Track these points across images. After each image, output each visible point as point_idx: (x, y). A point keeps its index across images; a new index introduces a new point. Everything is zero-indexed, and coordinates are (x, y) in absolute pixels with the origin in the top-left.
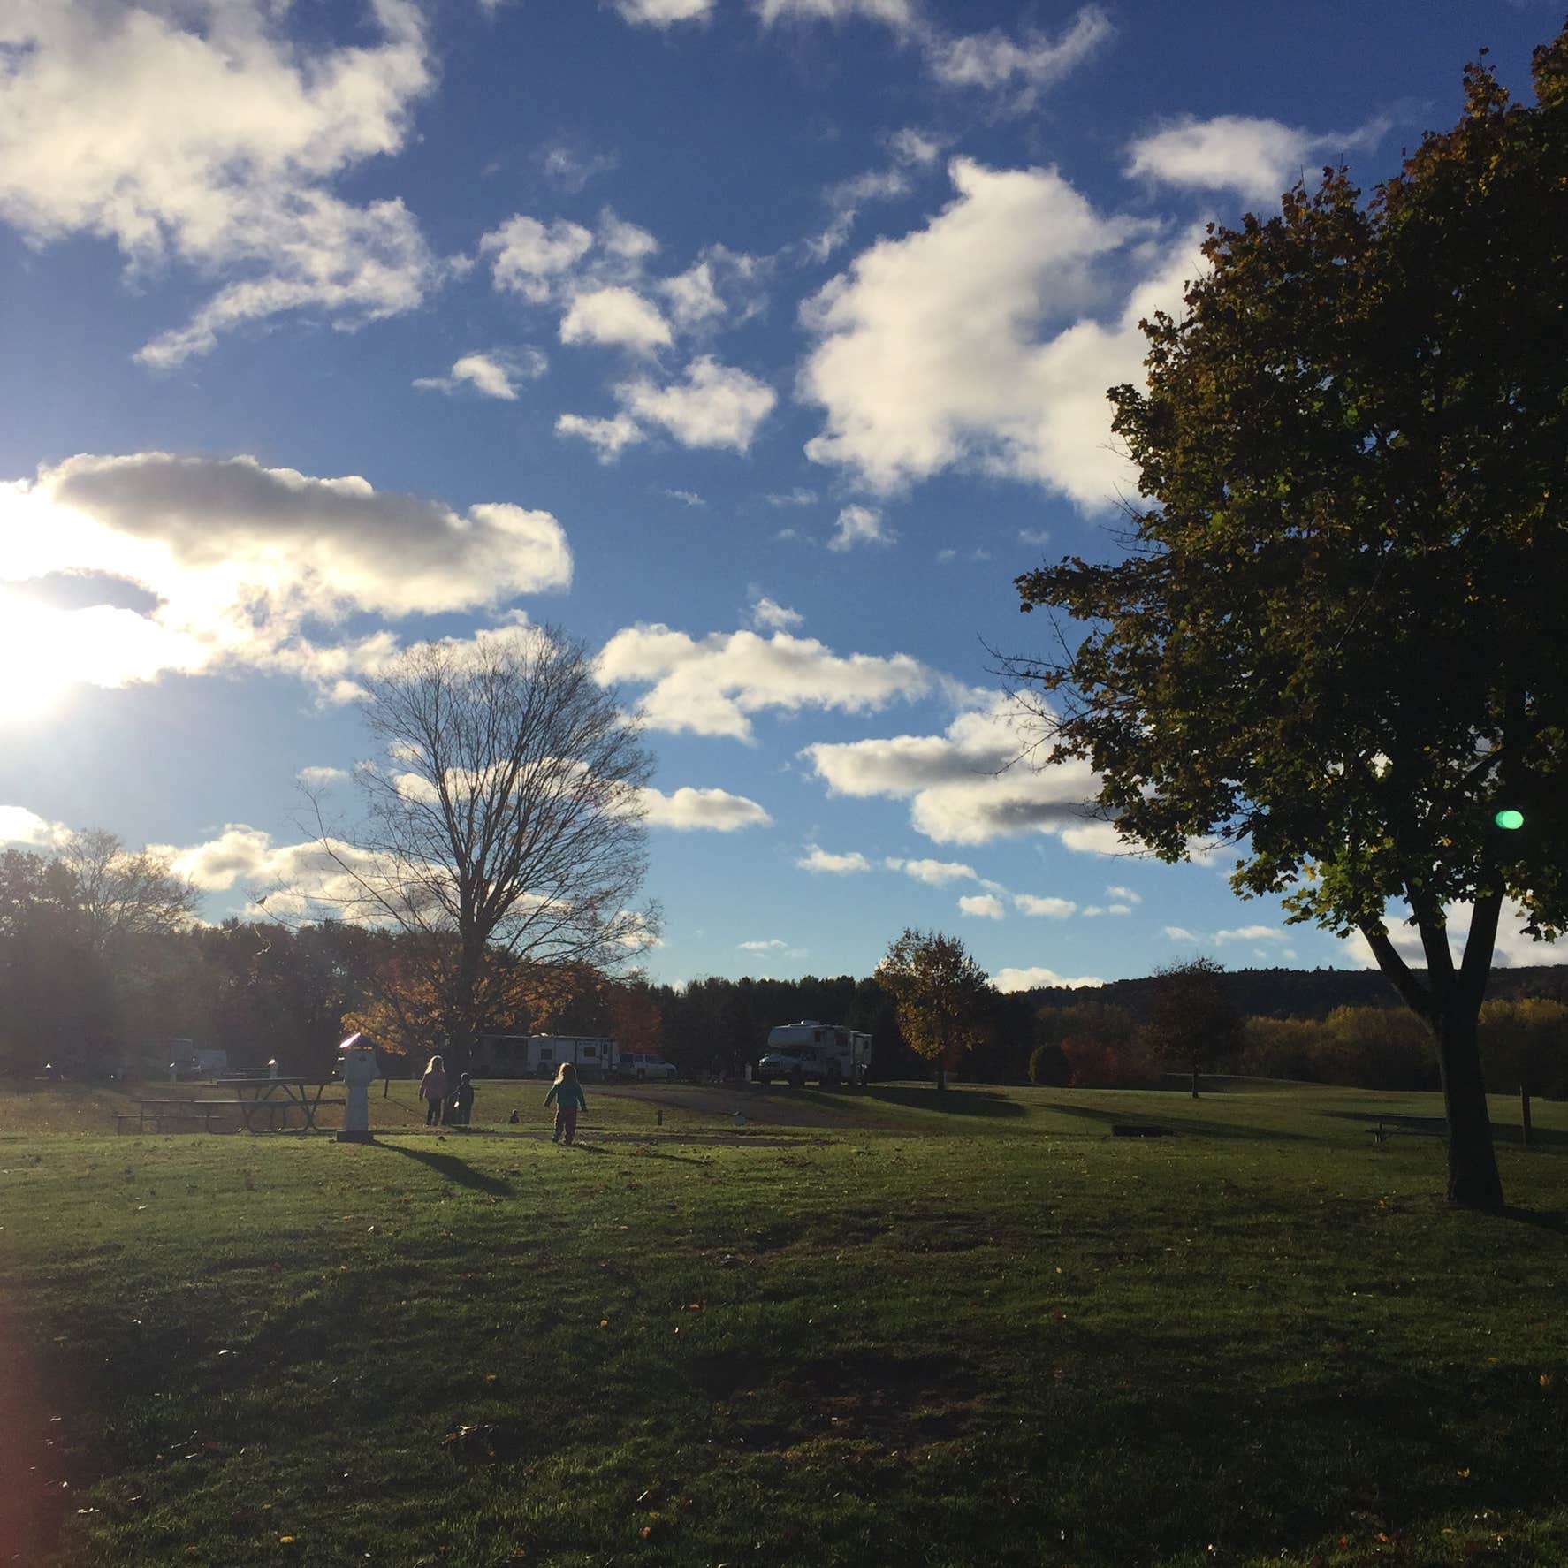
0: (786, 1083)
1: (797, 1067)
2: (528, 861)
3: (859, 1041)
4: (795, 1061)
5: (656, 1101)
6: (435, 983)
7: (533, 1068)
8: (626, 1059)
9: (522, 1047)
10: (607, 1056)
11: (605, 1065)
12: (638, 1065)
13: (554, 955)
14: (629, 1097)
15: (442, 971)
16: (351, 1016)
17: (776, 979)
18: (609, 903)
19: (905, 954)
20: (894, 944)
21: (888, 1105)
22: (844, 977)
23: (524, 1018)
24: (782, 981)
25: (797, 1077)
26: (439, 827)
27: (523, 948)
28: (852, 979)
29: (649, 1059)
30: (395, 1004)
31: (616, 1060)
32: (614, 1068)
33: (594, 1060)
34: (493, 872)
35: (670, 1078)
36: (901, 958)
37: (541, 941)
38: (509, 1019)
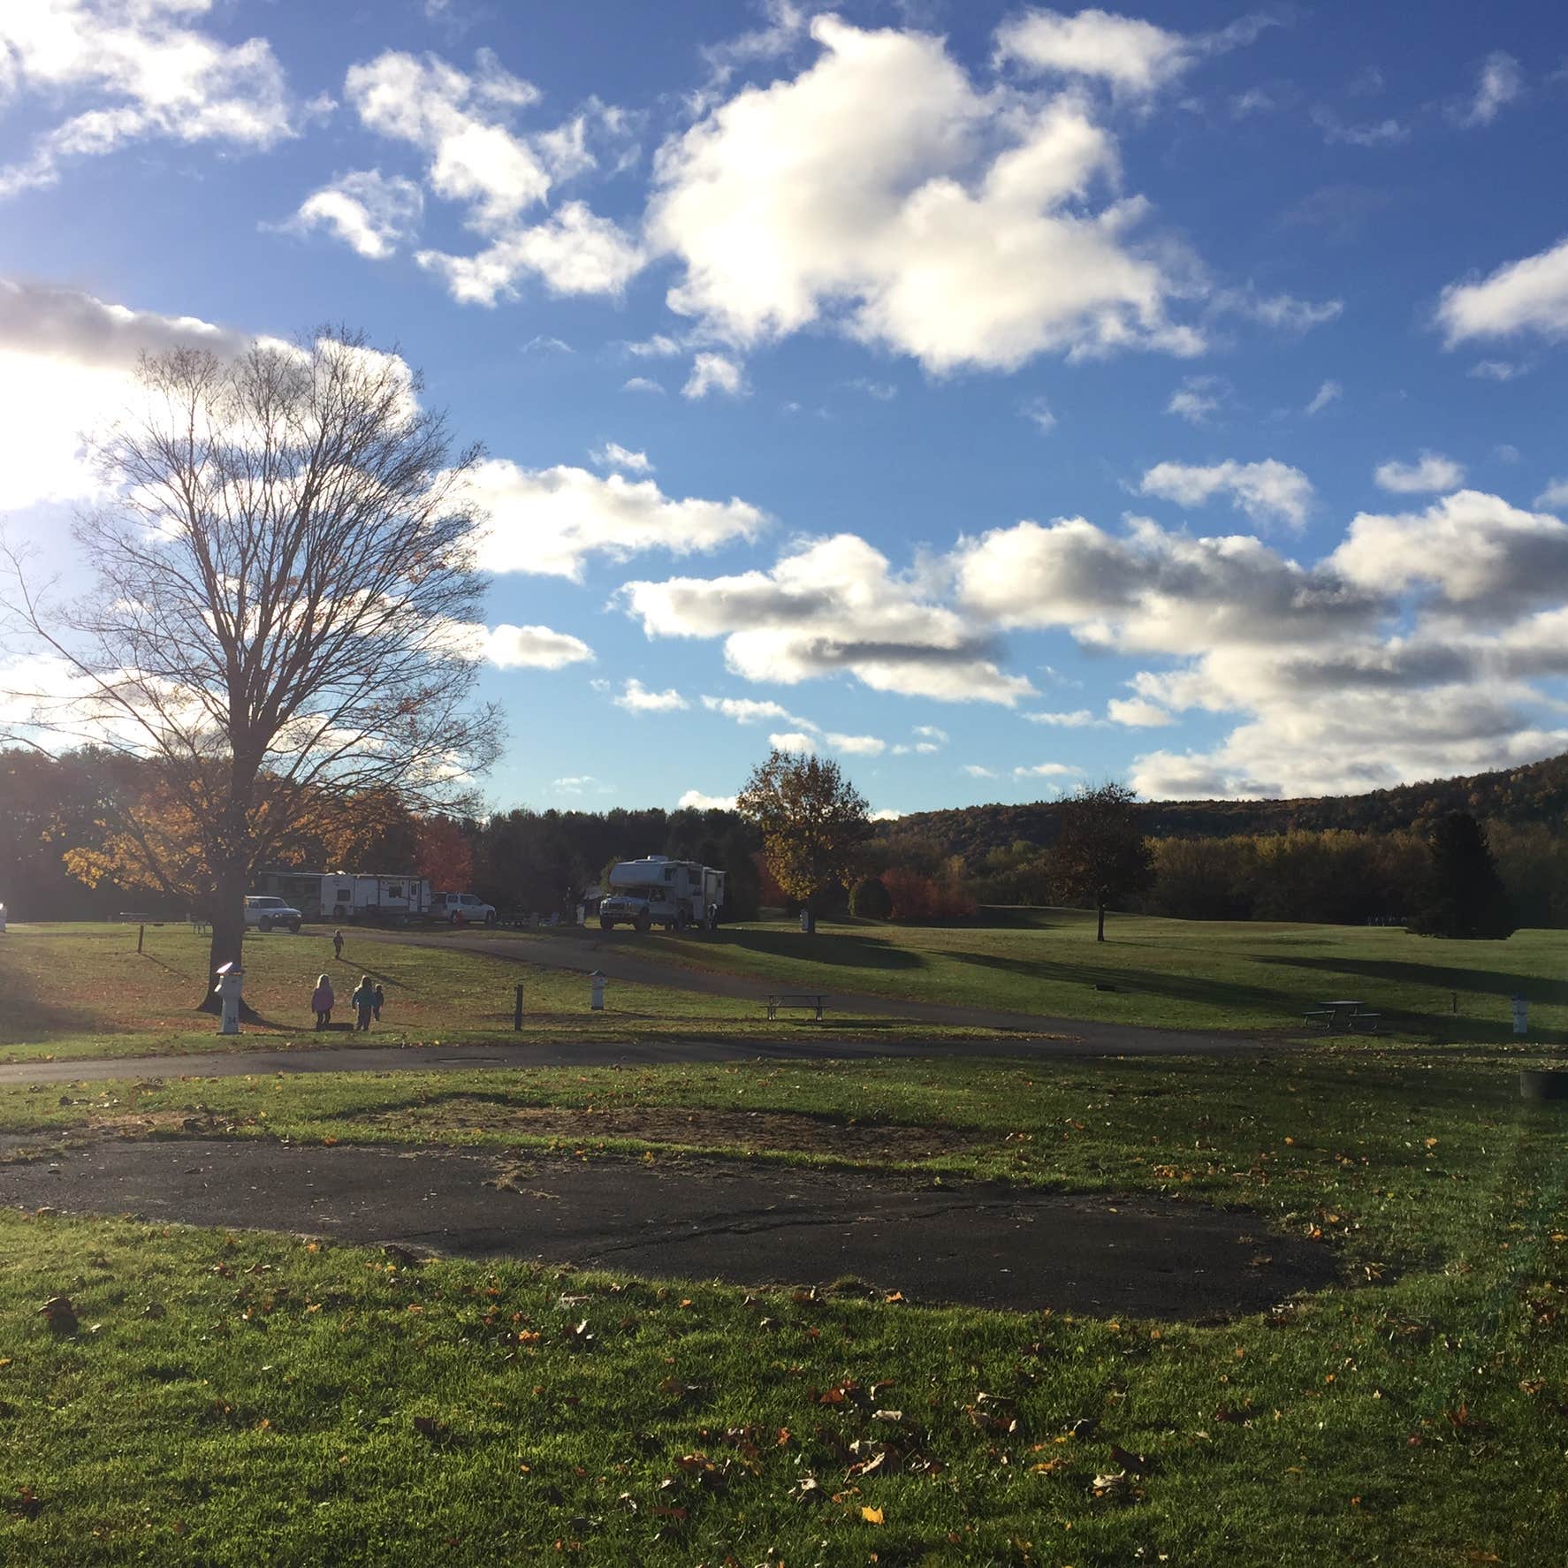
0: (631, 927)
1: (645, 910)
2: (323, 650)
3: (712, 878)
4: (641, 902)
5: (483, 953)
6: (196, 808)
7: (328, 911)
8: (440, 900)
9: (314, 886)
10: (414, 897)
11: (413, 908)
12: (452, 906)
13: (359, 773)
14: (449, 948)
15: (205, 793)
16: (76, 853)
17: (583, 811)
18: (432, 706)
19: (773, 779)
20: (759, 766)
21: (761, 955)
22: (655, 810)
23: (317, 852)
24: (589, 813)
25: (642, 919)
26: (198, 602)
27: (316, 763)
28: (662, 811)
29: (464, 900)
30: (140, 838)
31: (427, 901)
32: (425, 910)
33: (397, 902)
34: (273, 660)
35: (490, 923)
36: (768, 784)
37: (341, 755)
38: (297, 856)
